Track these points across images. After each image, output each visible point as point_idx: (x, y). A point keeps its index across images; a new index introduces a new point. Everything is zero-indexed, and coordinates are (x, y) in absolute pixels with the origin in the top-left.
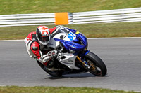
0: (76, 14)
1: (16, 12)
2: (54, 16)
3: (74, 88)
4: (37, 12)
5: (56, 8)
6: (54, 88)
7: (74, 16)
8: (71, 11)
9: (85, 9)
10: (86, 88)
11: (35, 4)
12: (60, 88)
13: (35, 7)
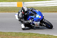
3: (25, 33)
4: (10, 1)
6: (17, 33)
8: (23, 1)
10: (30, 33)
12: (19, 33)
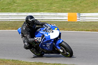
0: (83, 14)
1: (41, 11)
2: (67, 15)
4: (56, 11)
5: (69, 9)
7: (81, 15)
8: (79, 12)
9: (89, 11)
11: (54, 6)
13: (54, 8)
